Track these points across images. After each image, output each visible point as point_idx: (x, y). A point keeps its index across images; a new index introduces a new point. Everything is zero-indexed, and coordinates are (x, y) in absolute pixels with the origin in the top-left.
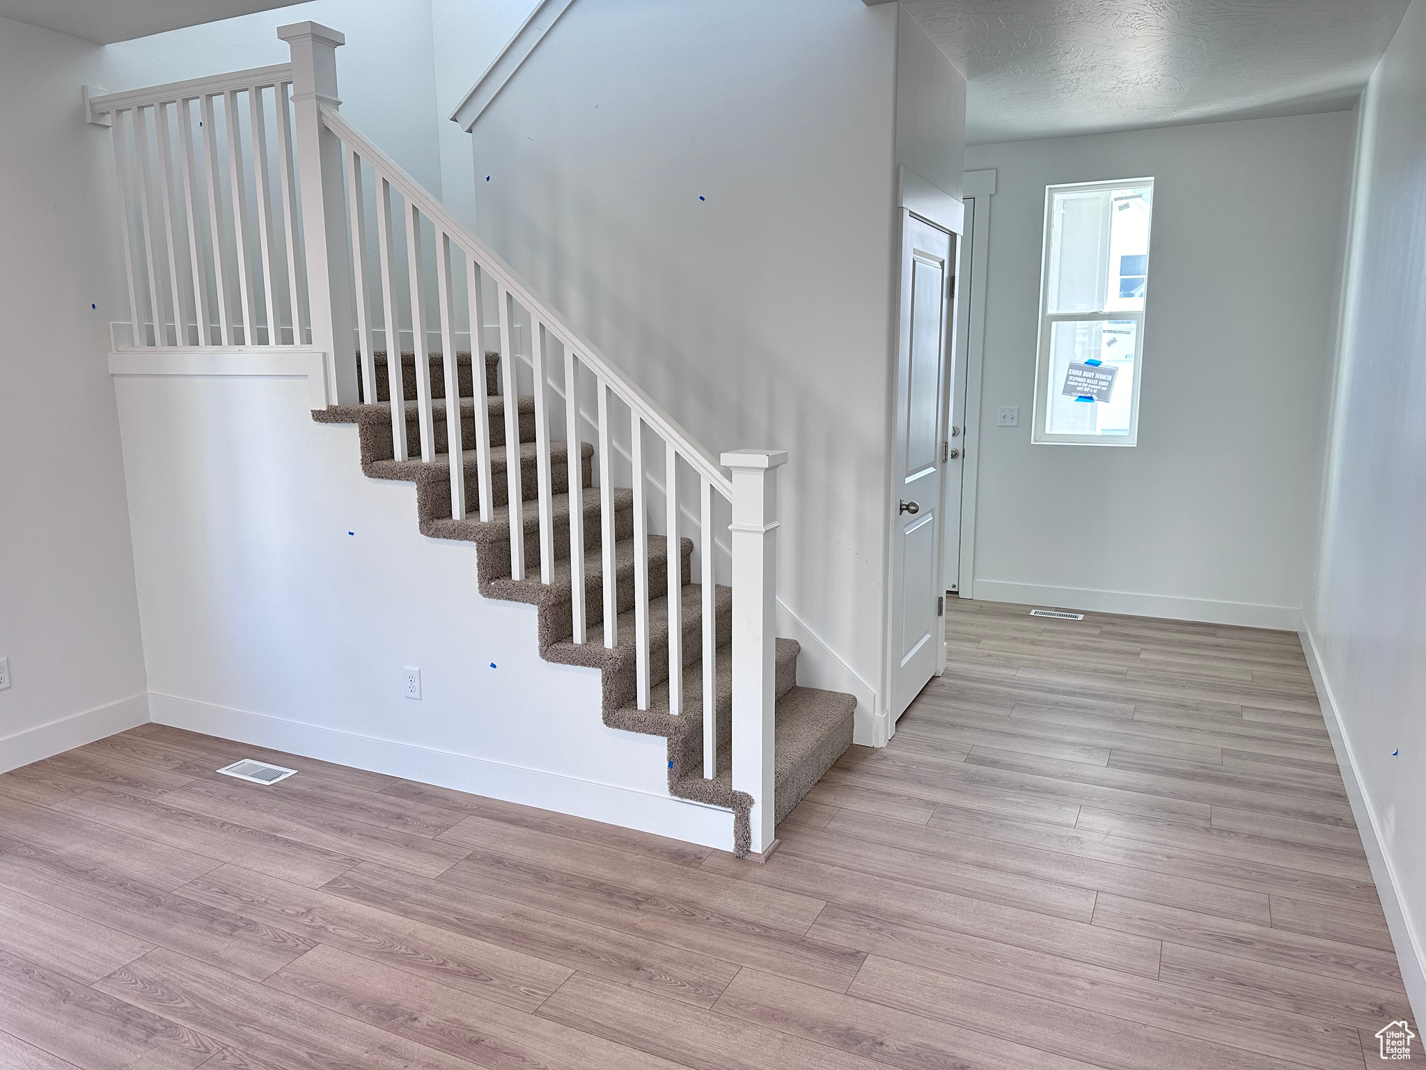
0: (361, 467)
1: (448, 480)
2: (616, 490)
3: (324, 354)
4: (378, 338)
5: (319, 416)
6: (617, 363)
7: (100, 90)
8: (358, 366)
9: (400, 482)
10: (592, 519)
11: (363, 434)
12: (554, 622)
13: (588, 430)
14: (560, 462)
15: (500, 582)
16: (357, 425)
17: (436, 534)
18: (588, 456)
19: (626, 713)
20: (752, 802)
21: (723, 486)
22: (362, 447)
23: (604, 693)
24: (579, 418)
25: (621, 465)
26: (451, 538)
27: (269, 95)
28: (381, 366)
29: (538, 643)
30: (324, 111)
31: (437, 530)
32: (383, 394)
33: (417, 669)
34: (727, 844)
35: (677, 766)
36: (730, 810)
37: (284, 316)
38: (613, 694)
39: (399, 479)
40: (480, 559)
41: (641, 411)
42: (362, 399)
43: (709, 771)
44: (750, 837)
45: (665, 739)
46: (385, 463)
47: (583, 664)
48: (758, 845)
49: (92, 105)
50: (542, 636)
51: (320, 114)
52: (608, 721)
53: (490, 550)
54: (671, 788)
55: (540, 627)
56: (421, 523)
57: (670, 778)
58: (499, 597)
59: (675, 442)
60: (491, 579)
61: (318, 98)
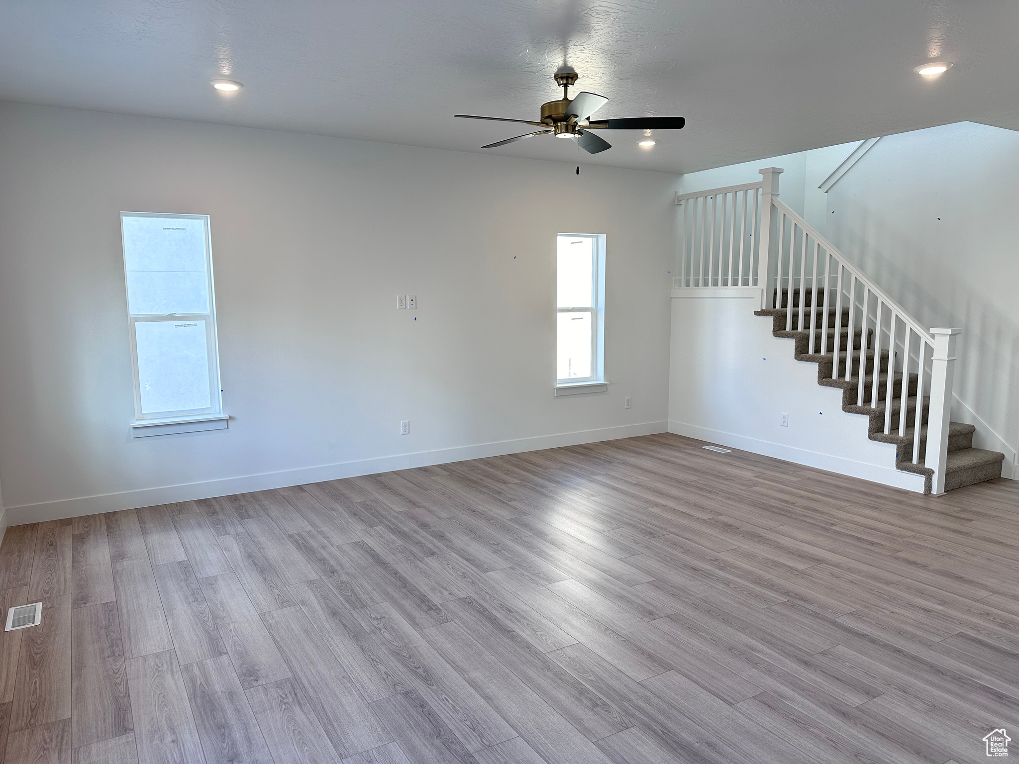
0: (772, 333)
1: (808, 339)
2: (882, 350)
3: (762, 289)
4: (785, 282)
5: (757, 313)
6: (889, 293)
7: (681, 192)
8: (774, 294)
9: (789, 339)
10: (870, 360)
11: (774, 320)
12: (850, 396)
13: (872, 323)
14: (858, 336)
15: (827, 379)
16: (773, 317)
17: (801, 359)
18: (871, 334)
19: (879, 435)
20: (933, 472)
21: (931, 342)
22: (774, 325)
23: (870, 425)
24: (868, 318)
25: (885, 338)
26: (807, 361)
27: (751, 193)
28: (785, 294)
29: (842, 404)
30: (774, 199)
31: (802, 357)
32: (784, 305)
33: (787, 414)
34: (921, 490)
35: (900, 456)
36: (923, 476)
37: (746, 273)
38: (874, 426)
39: (788, 337)
40: (819, 369)
41: (896, 311)
42: (775, 306)
43: (915, 460)
44: (931, 487)
45: (896, 445)
46: (783, 331)
47: (861, 413)
48: (934, 491)
49: (678, 198)
50: (844, 401)
51: (772, 200)
52: (870, 437)
53: (824, 366)
54: (897, 465)
55: (843, 398)
56: (795, 355)
57: (896, 461)
58: (826, 385)
59: (911, 324)
60: (823, 378)
61: (772, 194)
